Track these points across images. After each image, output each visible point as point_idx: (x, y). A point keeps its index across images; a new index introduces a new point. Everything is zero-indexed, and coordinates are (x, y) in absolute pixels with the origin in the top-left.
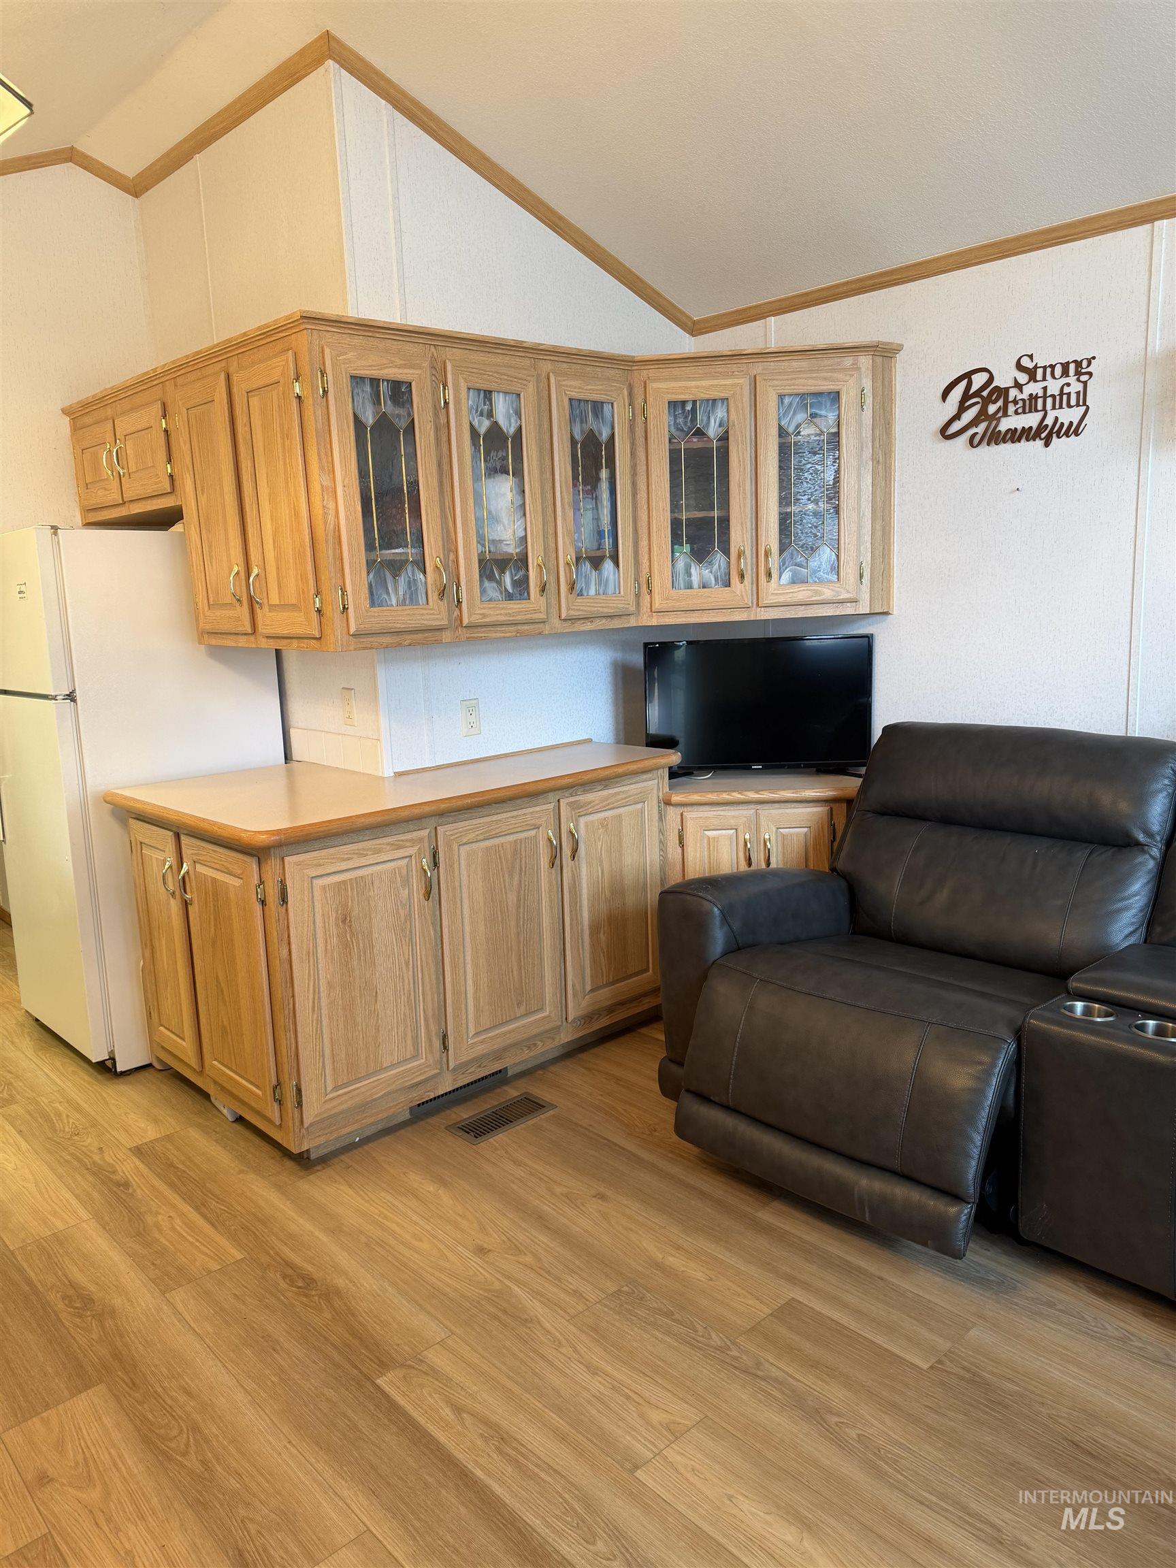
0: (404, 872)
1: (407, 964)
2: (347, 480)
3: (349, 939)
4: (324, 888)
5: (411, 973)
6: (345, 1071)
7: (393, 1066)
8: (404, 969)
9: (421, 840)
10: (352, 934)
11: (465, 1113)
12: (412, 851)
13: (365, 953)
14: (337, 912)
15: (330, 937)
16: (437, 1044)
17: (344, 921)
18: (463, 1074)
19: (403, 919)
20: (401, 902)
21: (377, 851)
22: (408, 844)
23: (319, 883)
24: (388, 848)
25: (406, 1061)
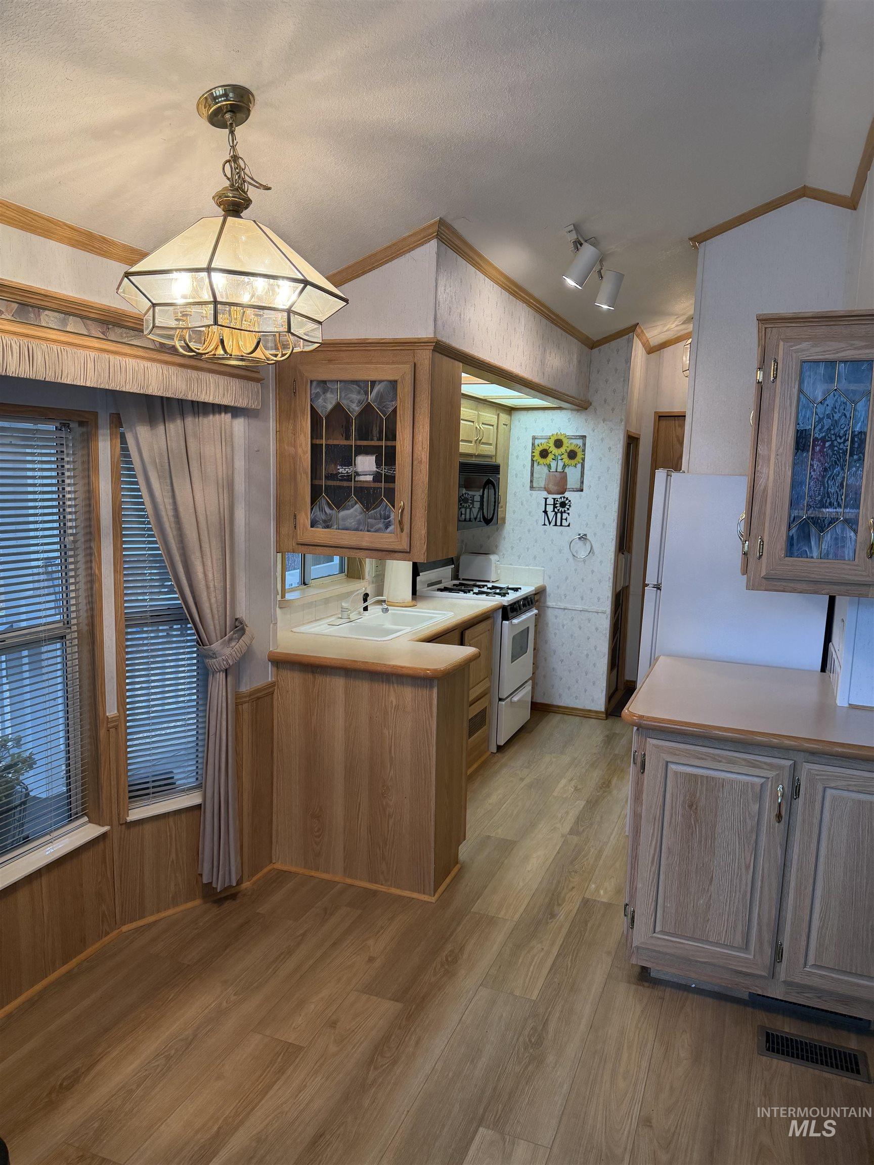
0: (758, 789)
1: (747, 867)
2: (781, 450)
3: (693, 823)
4: (676, 773)
5: (750, 876)
6: (673, 923)
7: (717, 944)
8: (743, 870)
9: (781, 768)
10: (696, 820)
11: (788, 1027)
12: (771, 774)
13: (706, 840)
14: (685, 796)
15: (676, 814)
16: (768, 951)
17: (691, 806)
18: (798, 993)
19: (749, 828)
20: (749, 814)
21: (731, 761)
22: (765, 767)
23: (672, 767)
24: (744, 763)
25: (732, 947)
